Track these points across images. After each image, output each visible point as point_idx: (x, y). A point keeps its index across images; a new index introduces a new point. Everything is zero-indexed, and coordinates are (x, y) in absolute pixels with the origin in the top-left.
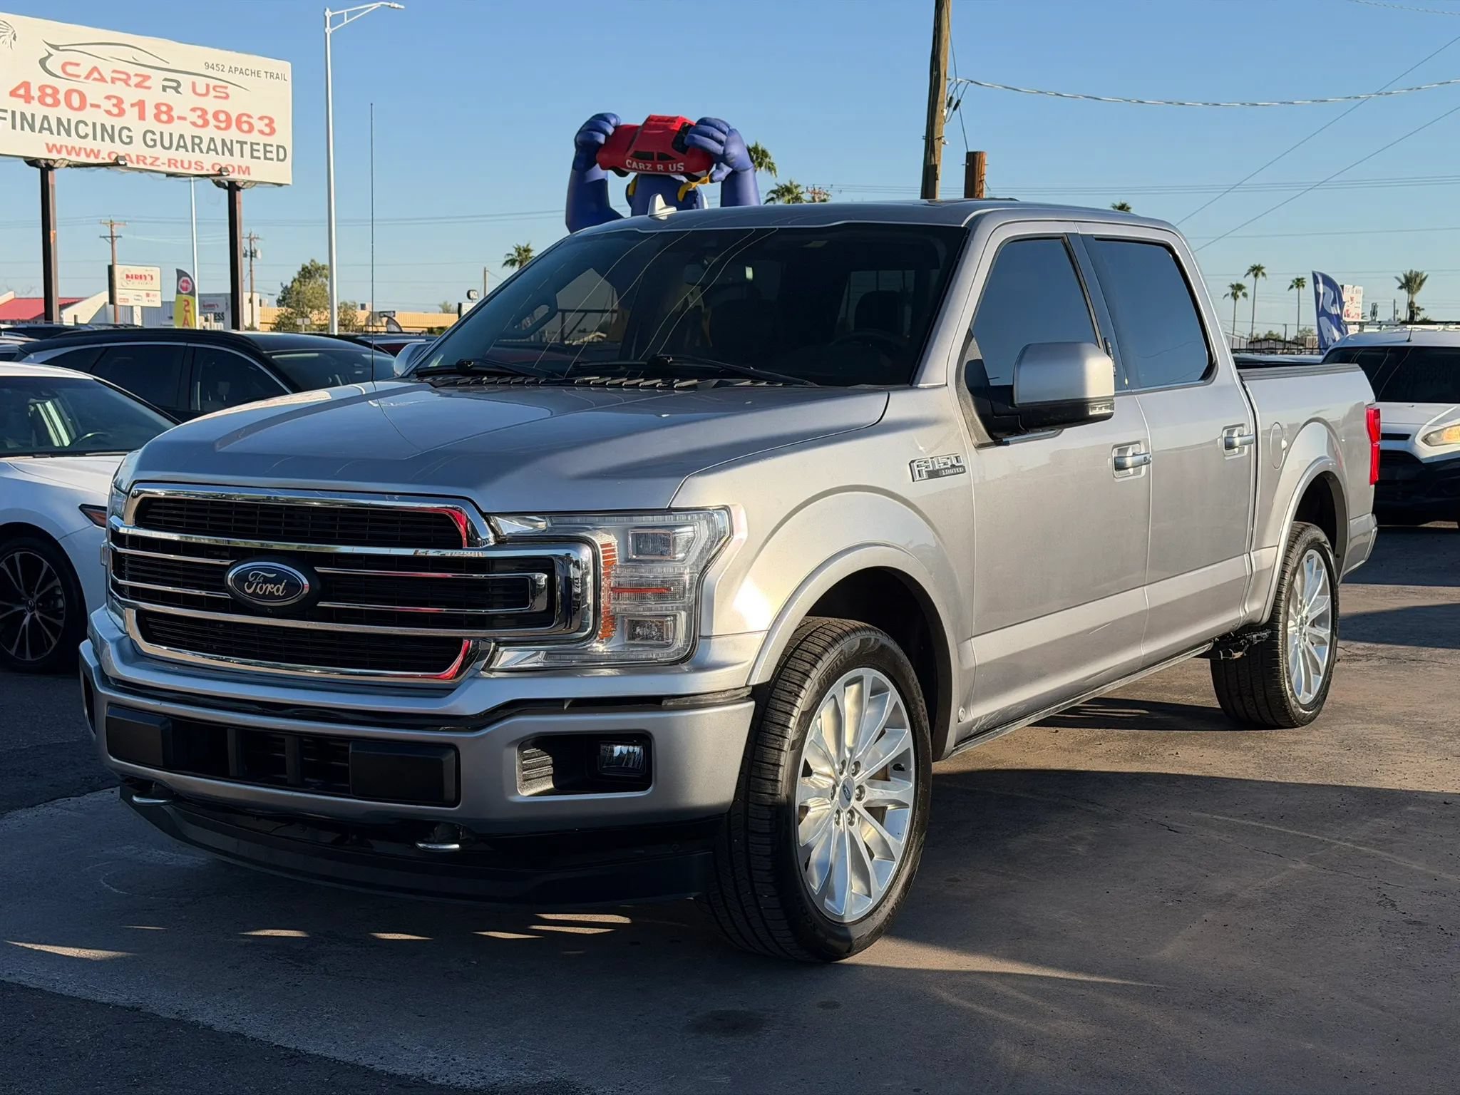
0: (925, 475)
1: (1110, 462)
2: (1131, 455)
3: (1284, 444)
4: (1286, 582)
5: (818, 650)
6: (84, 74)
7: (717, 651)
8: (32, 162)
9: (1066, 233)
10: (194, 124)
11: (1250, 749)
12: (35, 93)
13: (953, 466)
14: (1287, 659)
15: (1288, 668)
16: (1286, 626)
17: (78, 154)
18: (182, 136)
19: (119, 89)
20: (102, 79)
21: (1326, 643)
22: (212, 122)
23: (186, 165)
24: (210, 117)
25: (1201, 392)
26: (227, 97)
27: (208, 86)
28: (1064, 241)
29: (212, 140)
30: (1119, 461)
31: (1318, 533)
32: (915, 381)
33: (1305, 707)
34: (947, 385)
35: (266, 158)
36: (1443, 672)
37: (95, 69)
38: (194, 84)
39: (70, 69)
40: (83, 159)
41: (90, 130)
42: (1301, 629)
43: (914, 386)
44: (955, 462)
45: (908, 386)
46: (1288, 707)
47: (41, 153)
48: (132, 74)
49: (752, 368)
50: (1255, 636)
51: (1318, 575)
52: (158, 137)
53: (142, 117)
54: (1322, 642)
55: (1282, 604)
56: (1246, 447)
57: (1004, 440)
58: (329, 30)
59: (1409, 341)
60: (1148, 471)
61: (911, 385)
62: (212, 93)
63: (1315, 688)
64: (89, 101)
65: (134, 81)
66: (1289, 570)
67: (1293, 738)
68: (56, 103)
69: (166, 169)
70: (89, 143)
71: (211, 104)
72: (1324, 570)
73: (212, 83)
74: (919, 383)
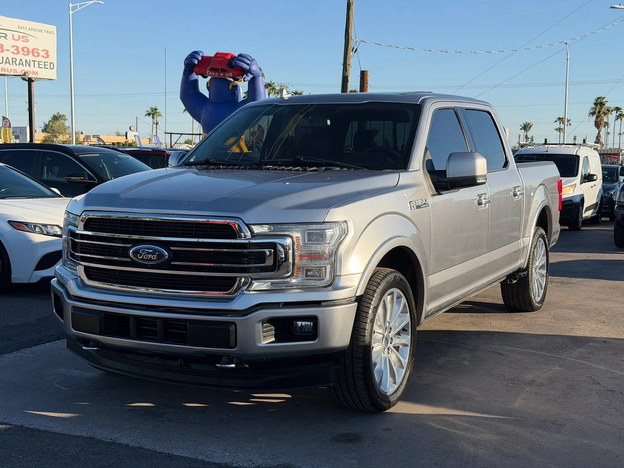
0: (415, 208)
1: (476, 202)
2: (483, 199)
3: (532, 194)
4: (532, 251)
5: (379, 281)
7: (343, 282)
9: (455, 107)
10: (13, 53)
11: (519, 320)
13: (425, 203)
14: (532, 283)
15: (532, 287)
16: (532, 270)
18: (7, 58)
21: (544, 276)
22: (21, 52)
23: (9, 71)
24: (20, 50)
25: (504, 172)
26: (28, 41)
27: (19, 36)
28: (455, 110)
29: (21, 60)
30: (479, 201)
31: (542, 231)
32: (408, 168)
33: (538, 303)
34: (420, 170)
35: (45, 68)
36: (584, 288)
38: (13, 35)
42: (536, 271)
43: (407, 170)
44: (425, 202)
45: (405, 170)
46: (532, 303)
49: (338, 163)
50: (522, 274)
51: (542, 248)
54: (543, 276)
55: (531, 260)
56: (520, 196)
57: (441, 193)
58: (71, 12)
59: (547, 152)
60: (489, 205)
61: (406, 170)
62: (21, 39)
63: (541, 295)
66: (533, 246)
67: (534, 316)
71: (21, 44)
72: (544, 246)
73: (21, 35)
74: (409, 169)
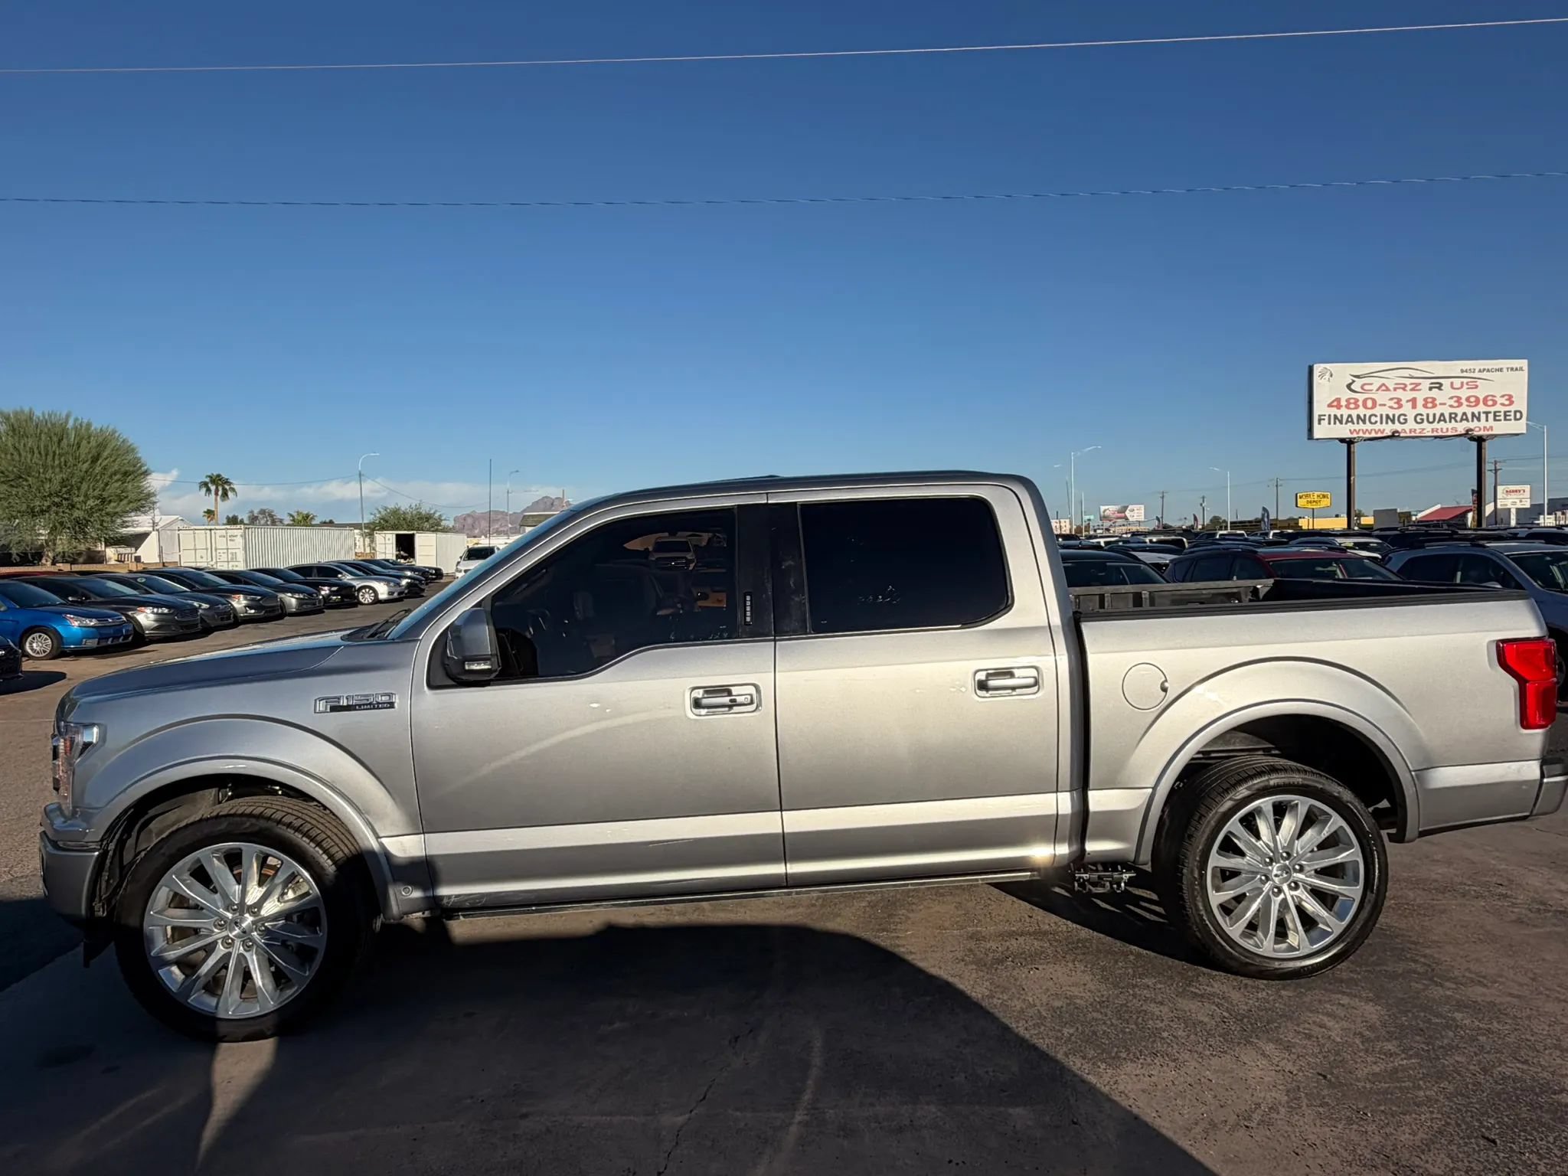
6: (1375, 389)
8: (1342, 440)
10: (1451, 406)
12: (1343, 403)
17: (1370, 433)
18: (1442, 414)
19: (1400, 394)
20: (1388, 389)
22: (1465, 403)
23: (1444, 430)
24: (1463, 401)
26: (1477, 387)
29: (1465, 414)
35: (1505, 419)
37: (1384, 385)
39: (1366, 387)
40: (1373, 435)
41: (1378, 419)
47: (1347, 435)
48: (1408, 383)
52: (1425, 417)
53: (1414, 407)
62: (1465, 386)
64: (1378, 402)
65: (1409, 387)
68: (1357, 407)
69: (1430, 434)
70: (1378, 426)
71: (1464, 393)
73: (1465, 380)
